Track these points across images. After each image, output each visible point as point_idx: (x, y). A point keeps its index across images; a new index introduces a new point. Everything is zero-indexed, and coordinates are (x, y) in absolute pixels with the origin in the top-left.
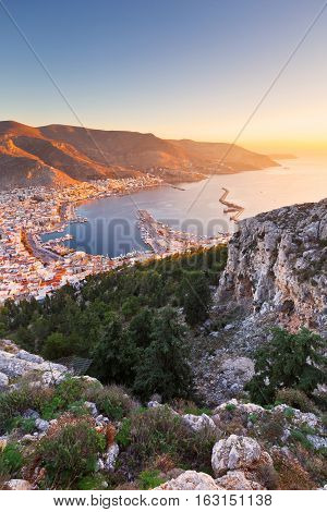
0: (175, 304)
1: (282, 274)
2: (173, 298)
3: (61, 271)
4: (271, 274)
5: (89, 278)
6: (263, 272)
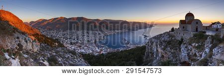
0: (133, 61)
1: (160, 50)
2: (132, 59)
3: (102, 50)
4: (157, 50)
5: (108, 53)
6: (155, 50)
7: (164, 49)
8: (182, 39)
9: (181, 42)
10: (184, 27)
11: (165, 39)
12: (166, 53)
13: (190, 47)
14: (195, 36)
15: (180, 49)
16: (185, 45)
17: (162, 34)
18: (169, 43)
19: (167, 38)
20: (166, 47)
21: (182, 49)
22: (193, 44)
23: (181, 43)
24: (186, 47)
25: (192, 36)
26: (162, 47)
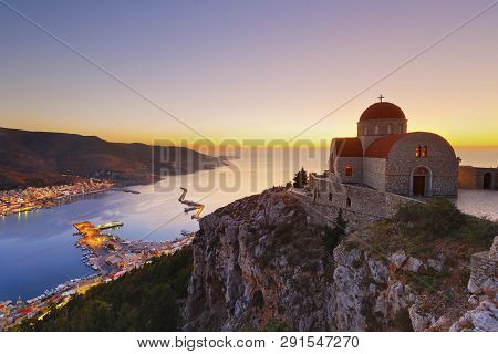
1: (247, 266)
4: (237, 268)
6: (230, 267)
7: (263, 263)
8: (341, 223)
9: (334, 236)
10: (349, 172)
11: (267, 217)
12: (271, 280)
13: (376, 269)
14: (406, 214)
15: (330, 269)
16: (354, 256)
17: (256, 197)
18: (283, 234)
19: (274, 214)
20: (271, 251)
21: (340, 270)
22: (397, 258)
23: (336, 242)
24: (357, 265)
25: (391, 212)
26: (258, 251)
